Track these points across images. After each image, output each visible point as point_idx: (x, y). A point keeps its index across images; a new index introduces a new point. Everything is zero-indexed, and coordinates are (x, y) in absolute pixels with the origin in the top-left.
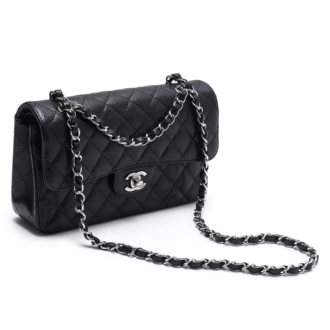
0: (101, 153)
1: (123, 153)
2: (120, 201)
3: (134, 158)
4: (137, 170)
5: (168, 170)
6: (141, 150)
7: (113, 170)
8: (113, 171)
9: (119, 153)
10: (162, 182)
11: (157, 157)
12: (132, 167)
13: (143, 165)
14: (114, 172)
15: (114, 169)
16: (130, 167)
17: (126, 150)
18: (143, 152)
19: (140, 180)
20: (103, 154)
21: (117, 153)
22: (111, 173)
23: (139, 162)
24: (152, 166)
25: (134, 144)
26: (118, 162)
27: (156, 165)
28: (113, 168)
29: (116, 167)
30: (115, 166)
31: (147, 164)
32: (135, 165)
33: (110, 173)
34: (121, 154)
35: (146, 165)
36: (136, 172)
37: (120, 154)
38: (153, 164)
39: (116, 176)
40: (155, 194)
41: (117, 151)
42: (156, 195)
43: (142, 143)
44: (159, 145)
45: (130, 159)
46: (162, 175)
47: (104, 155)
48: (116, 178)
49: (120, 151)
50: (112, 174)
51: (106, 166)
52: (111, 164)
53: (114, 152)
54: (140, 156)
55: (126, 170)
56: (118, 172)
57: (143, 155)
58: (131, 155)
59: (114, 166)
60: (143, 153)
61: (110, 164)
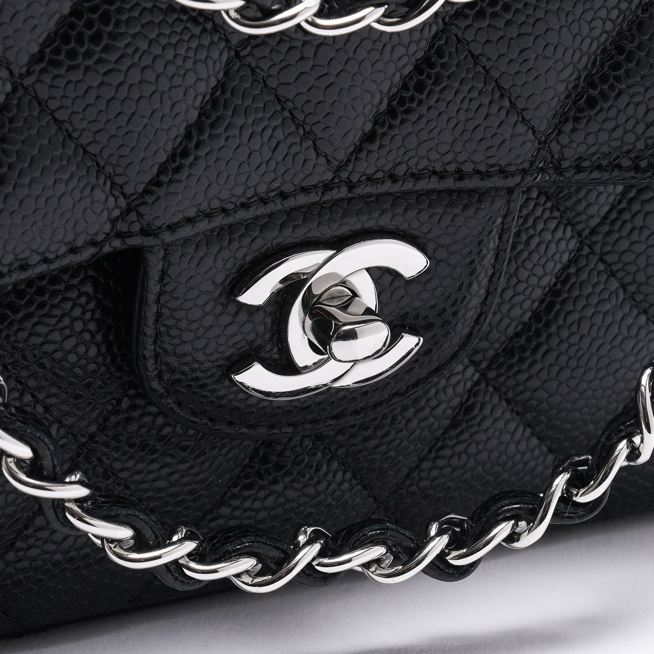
0: (16, 72)
1: (222, 86)
2: (194, 471)
3: (316, 129)
4: (344, 230)
5: (629, 227)
6: (379, 66)
7: (122, 227)
8: (130, 234)
9: (177, 81)
10: (570, 320)
11: (521, 128)
12: (302, 199)
13: (396, 188)
14: (136, 241)
15: (133, 216)
16: (277, 206)
17: (249, 60)
18: (397, 79)
19: (368, 311)
20: (28, 82)
21: (164, 84)
22: (107, 249)
23: (366, 166)
24: (482, 195)
25: (308, 15)
26: (173, 157)
27: (510, 191)
28: (129, 210)
29: (150, 199)
30: (146, 192)
31: (434, 184)
32: (327, 187)
33: (92, 250)
34: (202, 87)
35: (422, 185)
36: (339, 244)
37: (192, 93)
38: (488, 184)
39: (154, 274)
40: (508, 415)
41: (159, 66)
42: (513, 425)
43: (381, 10)
44: (541, 28)
45: (280, 135)
46: (572, 270)
47: (43, 92)
48: (154, 287)
49: (189, 64)
50: (116, 253)
51: (61, 188)
52: (109, 169)
53: (135, 76)
54: (370, 111)
55: (248, 225)
56: (168, 237)
57: (402, 102)
58: (290, 105)
59: (135, 186)
60: (405, 87)
61: (100, 169)
